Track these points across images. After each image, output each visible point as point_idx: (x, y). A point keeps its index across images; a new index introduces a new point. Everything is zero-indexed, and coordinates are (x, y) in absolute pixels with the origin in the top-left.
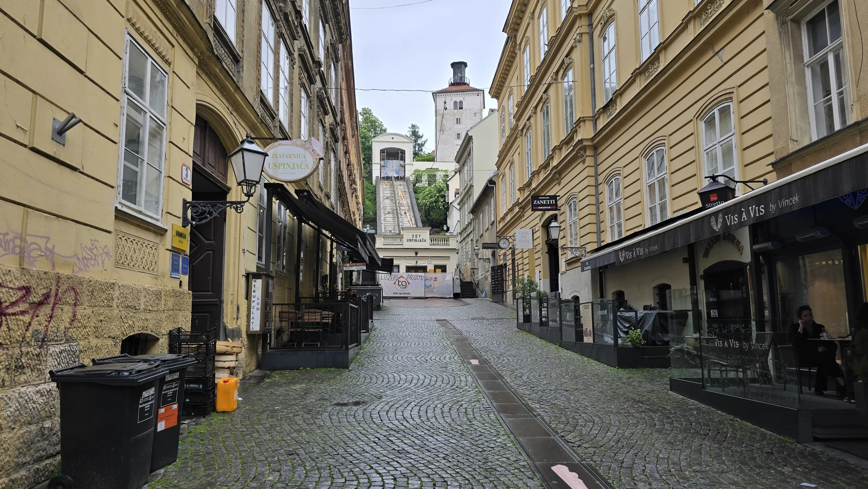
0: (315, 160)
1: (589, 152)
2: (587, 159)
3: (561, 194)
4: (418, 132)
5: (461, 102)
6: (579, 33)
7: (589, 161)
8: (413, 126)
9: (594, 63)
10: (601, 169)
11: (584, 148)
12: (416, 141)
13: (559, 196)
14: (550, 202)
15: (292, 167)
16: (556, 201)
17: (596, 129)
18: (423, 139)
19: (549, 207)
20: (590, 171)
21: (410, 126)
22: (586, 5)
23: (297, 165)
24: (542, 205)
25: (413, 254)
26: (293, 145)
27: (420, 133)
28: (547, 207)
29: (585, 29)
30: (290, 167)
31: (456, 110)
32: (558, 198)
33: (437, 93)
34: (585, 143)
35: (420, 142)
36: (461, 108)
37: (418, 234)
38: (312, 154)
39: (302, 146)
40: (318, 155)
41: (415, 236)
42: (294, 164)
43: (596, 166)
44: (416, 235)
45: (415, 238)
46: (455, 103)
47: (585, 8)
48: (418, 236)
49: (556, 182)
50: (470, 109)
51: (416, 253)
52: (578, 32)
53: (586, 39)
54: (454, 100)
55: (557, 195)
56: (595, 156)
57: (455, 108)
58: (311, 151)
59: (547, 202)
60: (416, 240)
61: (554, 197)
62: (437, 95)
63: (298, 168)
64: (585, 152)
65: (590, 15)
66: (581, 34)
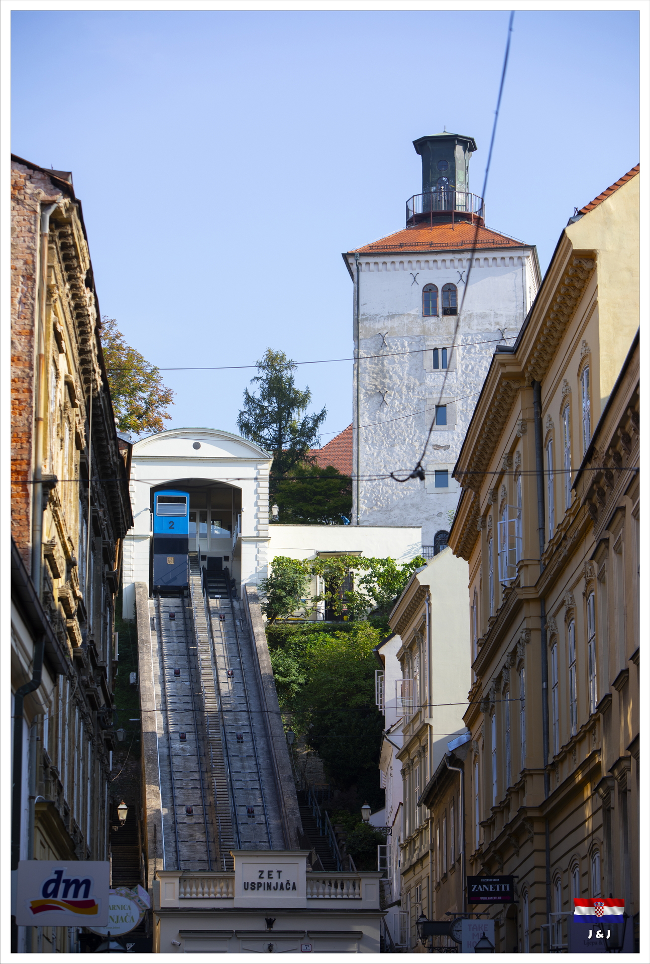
0: (141, 912)
1: (538, 827)
2: (536, 838)
3: (520, 873)
4: (291, 380)
5: (450, 289)
6: (526, 629)
7: (539, 842)
8: (273, 362)
9: (547, 681)
10: (556, 854)
11: (531, 820)
12: (281, 416)
13: (517, 877)
14: (500, 888)
15: (115, 920)
16: (511, 887)
17: (549, 790)
18: (312, 410)
19: (500, 898)
20: (539, 859)
21: (262, 358)
22: (536, 586)
23: (122, 917)
24: (487, 894)
25: (261, 925)
26: (117, 895)
27: (299, 386)
28: (496, 898)
29: (535, 623)
30: (113, 920)
31: (432, 320)
32: (516, 880)
33: (363, 254)
34: (530, 814)
35: (298, 416)
36: (451, 311)
37: (275, 868)
38: (137, 904)
39: (127, 896)
40: (145, 906)
41: (265, 875)
42: (118, 916)
43: (548, 850)
44: (270, 872)
45: (266, 880)
46: (429, 291)
47: (533, 590)
48: (275, 875)
49: (512, 851)
50: (483, 316)
51: (270, 923)
52: (524, 626)
53: (536, 637)
54: (423, 281)
55: (514, 874)
56: (548, 834)
57: (429, 310)
58: (137, 901)
59: (495, 888)
60: (269, 886)
61: (509, 879)
62: (363, 260)
63: (123, 922)
64: (532, 826)
65: (542, 600)
66: (529, 631)
